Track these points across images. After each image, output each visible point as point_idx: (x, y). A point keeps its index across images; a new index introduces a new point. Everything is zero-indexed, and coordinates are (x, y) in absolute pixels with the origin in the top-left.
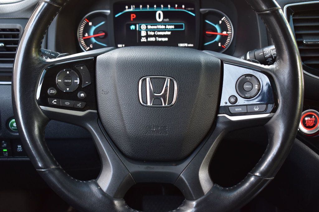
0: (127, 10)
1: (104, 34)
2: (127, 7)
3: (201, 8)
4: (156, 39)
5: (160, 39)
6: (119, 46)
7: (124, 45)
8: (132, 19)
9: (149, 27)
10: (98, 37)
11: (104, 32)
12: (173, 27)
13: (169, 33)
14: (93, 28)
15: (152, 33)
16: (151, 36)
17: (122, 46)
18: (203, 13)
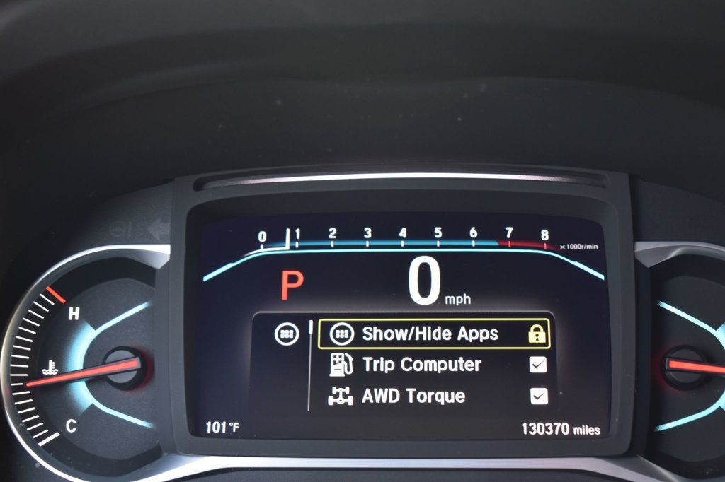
0: (263, 251)
1: (136, 363)
2: (262, 236)
3: (638, 237)
4: (405, 396)
5: (425, 397)
6: (215, 427)
7: (235, 426)
8: (284, 296)
9: (371, 333)
10: (103, 378)
11: (136, 352)
12: (494, 334)
13: (473, 366)
14: (86, 337)
15: (387, 366)
16: (380, 380)
17: (229, 428)
18: (649, 263)
